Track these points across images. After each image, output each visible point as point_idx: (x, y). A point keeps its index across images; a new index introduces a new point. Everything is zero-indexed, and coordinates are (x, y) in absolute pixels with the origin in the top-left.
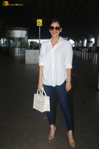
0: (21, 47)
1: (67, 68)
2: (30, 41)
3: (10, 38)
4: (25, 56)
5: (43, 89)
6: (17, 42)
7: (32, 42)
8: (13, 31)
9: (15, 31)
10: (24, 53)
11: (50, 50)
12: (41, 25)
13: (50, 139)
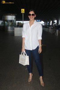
0: (12, 26)
1: (38, 39)
2: (17, 22)
3: (5, 20)
4: (14, 31)
5: (25, 52)
6: (9, 23)
7: (18, 23)
9: (8, 16)
12: (24, 12)
13: (29, 81)
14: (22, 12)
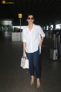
0: (8, 31)
3: (1, 25)
4: (11, 37)
6: (6, 28)
8: (3, 21)
12: (21, 17)
14: (19, 17)
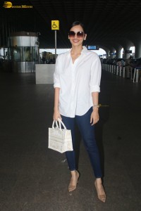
0: (29, 60)
2: (42, 51)
3: (13, 47)
4: (34, 73)
5: (60, 121)
6: (24, 53)
7: (45, 53)
8: (17, 37)
9: (21, 37)
10: (34, 69)
11: (68, 65)
12: (58, 29)
13: (71, 190)
14: (53, 29)
